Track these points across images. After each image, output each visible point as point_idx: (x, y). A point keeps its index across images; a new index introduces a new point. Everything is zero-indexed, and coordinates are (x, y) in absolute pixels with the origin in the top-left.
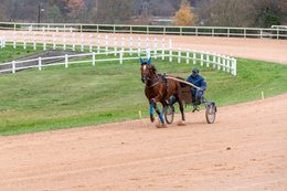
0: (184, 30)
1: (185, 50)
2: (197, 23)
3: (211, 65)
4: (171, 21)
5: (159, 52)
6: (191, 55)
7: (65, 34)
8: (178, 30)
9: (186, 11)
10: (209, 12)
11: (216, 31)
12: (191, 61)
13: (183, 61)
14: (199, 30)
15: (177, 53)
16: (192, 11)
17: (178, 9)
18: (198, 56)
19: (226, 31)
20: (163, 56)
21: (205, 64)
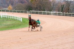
0: (10, 11)
1: (10, 16)
2: (13, 9)
3: (16, 19)
4: (7, 9)
6: (12, 17)
8: (9, 11)
9: (10, 7)
10: (16, 7)
11: (17, 11)
12: (11, 18)
13: (10, 18)
14: (14, 11)
15: (8, 16)
16: (12, 7)
17: (9, 6)
18: (13, 17)
19: (20, 11)
20: (5, 17)
21: (15, 19)
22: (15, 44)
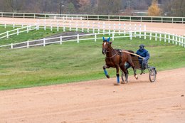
0: (154, 19)
1: (154, 32)
2: (163, 15)
3: (171, 42)
4: (146, 13)
5: (138, 33)
6: (158, 35)
7: (77, 21)
8: (150, 19)
9: (155, 7)
10: (170, 7)
11: (174, 19)
12: (158, 39)
13: (153, 39)
14: (164, 19)
15: (149, 34)
16: (159, 7)
17: (150, 5)
18: (163, 35)
19: (181, 20)
20: (140, 35)
21: (167, 41)
22: (167, 112)
